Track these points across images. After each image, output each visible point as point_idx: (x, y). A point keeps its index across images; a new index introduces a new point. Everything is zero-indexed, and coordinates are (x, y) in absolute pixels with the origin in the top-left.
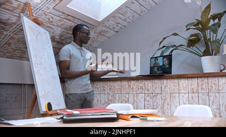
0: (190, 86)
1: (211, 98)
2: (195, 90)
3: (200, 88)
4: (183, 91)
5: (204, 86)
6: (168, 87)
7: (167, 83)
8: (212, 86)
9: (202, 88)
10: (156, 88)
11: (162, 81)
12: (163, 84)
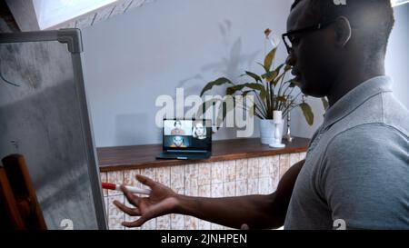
0: (225, 172)
1: (250, 186)
2: (232, 178)
3: (238, 173)
4: (216, 181)
5: (243, 171)
6: (196, 176)
7: (195, 170)
8: (251, 170)
9: (240, 174)
10: (176, 180)
11: (186, 166)
12: (188, 172)
